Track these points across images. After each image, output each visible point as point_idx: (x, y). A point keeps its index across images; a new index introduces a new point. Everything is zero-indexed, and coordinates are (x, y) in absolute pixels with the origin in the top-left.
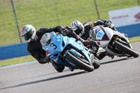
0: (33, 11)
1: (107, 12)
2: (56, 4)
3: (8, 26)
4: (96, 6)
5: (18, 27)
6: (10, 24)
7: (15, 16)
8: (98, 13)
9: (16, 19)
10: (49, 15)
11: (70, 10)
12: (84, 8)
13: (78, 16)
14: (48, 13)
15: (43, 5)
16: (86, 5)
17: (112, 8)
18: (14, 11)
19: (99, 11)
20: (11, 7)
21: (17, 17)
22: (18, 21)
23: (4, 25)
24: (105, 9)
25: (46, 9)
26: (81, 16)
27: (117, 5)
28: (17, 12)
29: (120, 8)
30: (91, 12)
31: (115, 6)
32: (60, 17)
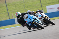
0: (15, 6)
1: (45, 6)
2: (24, 3)
3: (4, 12)
4: (41, 4)
5: (8, 12)
6: (5, 11)
7: (7, 8)
8: (42, 7)
9: (7, 9)
10: (21, 8)
11: (30, 6)
12: (36, 5)
13: (34, 8)
14: (21, 7)
15: (19, 3)
16: (37, 3)
17: (47, 5)
18: (7, 6)
19: (42, 6)
20: (5, 4)
21: (8, 8)
22: (8, 10)
23: (2, 12)
24: (45, 5)
25: (20, 5)
26: (35, 8)
27: (50, 3)
28: (8, 6)
29: (51, 5)
30: (39, 7)
31: (49, 4)
32: (26, 8)
